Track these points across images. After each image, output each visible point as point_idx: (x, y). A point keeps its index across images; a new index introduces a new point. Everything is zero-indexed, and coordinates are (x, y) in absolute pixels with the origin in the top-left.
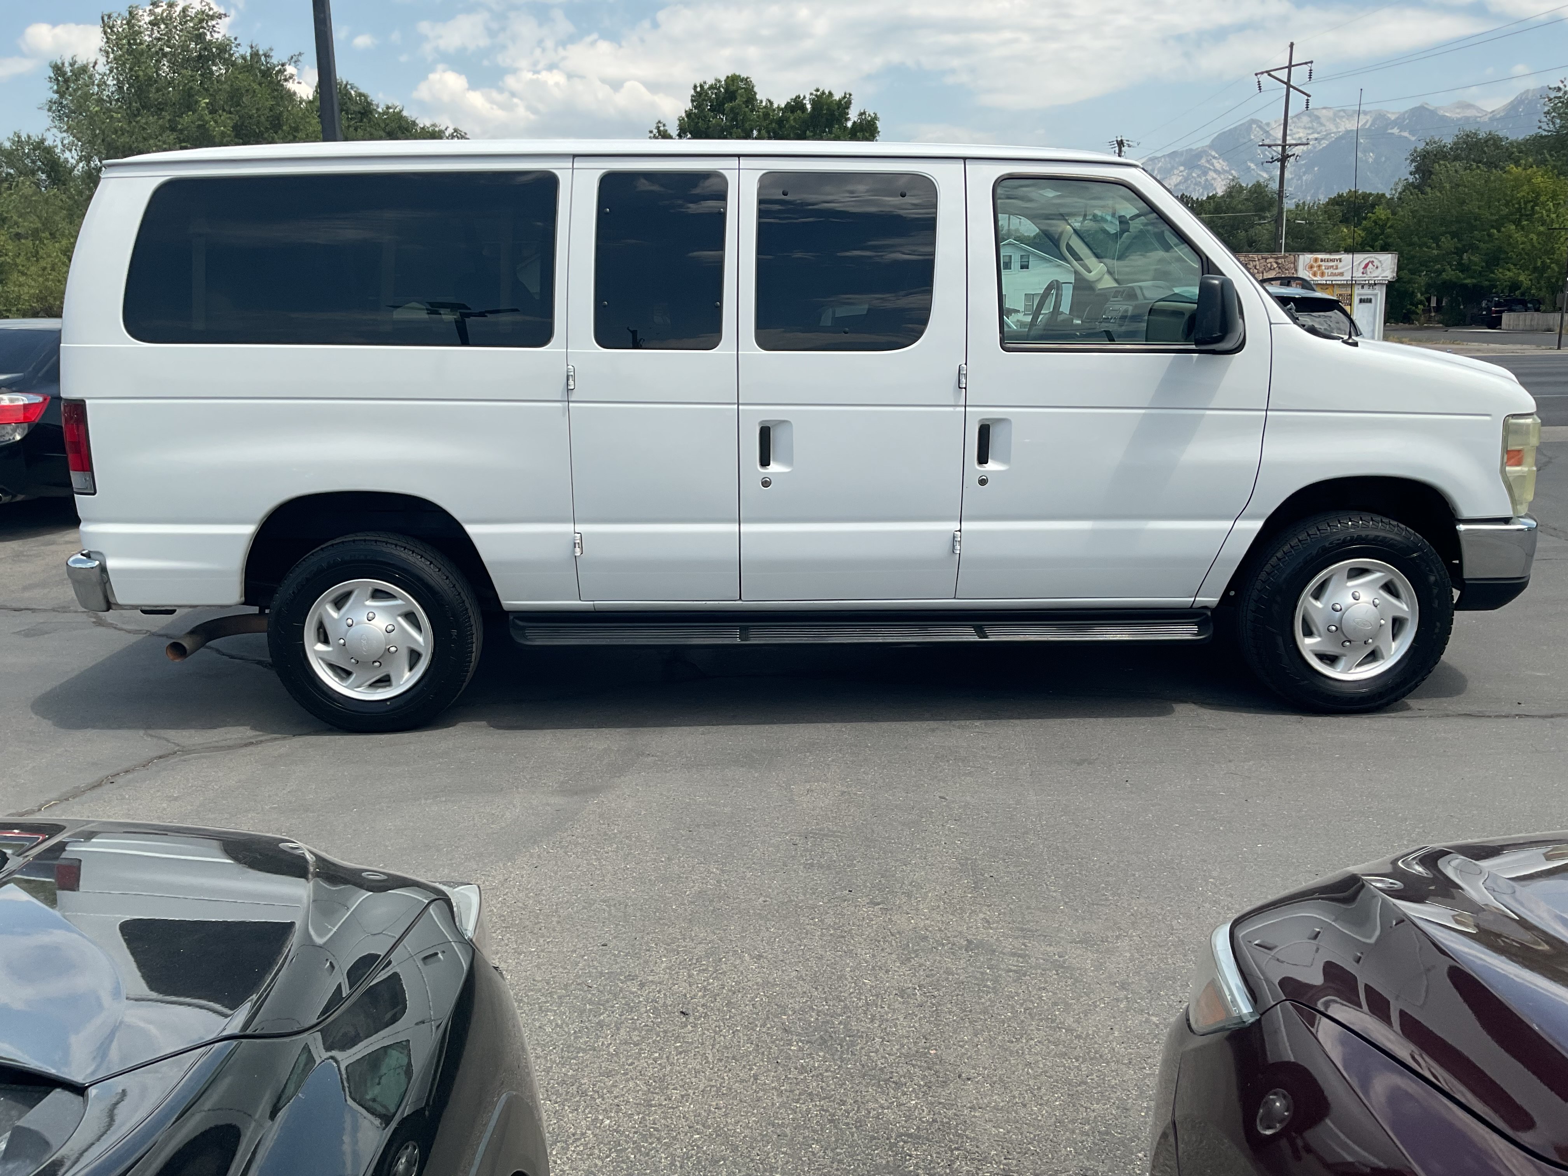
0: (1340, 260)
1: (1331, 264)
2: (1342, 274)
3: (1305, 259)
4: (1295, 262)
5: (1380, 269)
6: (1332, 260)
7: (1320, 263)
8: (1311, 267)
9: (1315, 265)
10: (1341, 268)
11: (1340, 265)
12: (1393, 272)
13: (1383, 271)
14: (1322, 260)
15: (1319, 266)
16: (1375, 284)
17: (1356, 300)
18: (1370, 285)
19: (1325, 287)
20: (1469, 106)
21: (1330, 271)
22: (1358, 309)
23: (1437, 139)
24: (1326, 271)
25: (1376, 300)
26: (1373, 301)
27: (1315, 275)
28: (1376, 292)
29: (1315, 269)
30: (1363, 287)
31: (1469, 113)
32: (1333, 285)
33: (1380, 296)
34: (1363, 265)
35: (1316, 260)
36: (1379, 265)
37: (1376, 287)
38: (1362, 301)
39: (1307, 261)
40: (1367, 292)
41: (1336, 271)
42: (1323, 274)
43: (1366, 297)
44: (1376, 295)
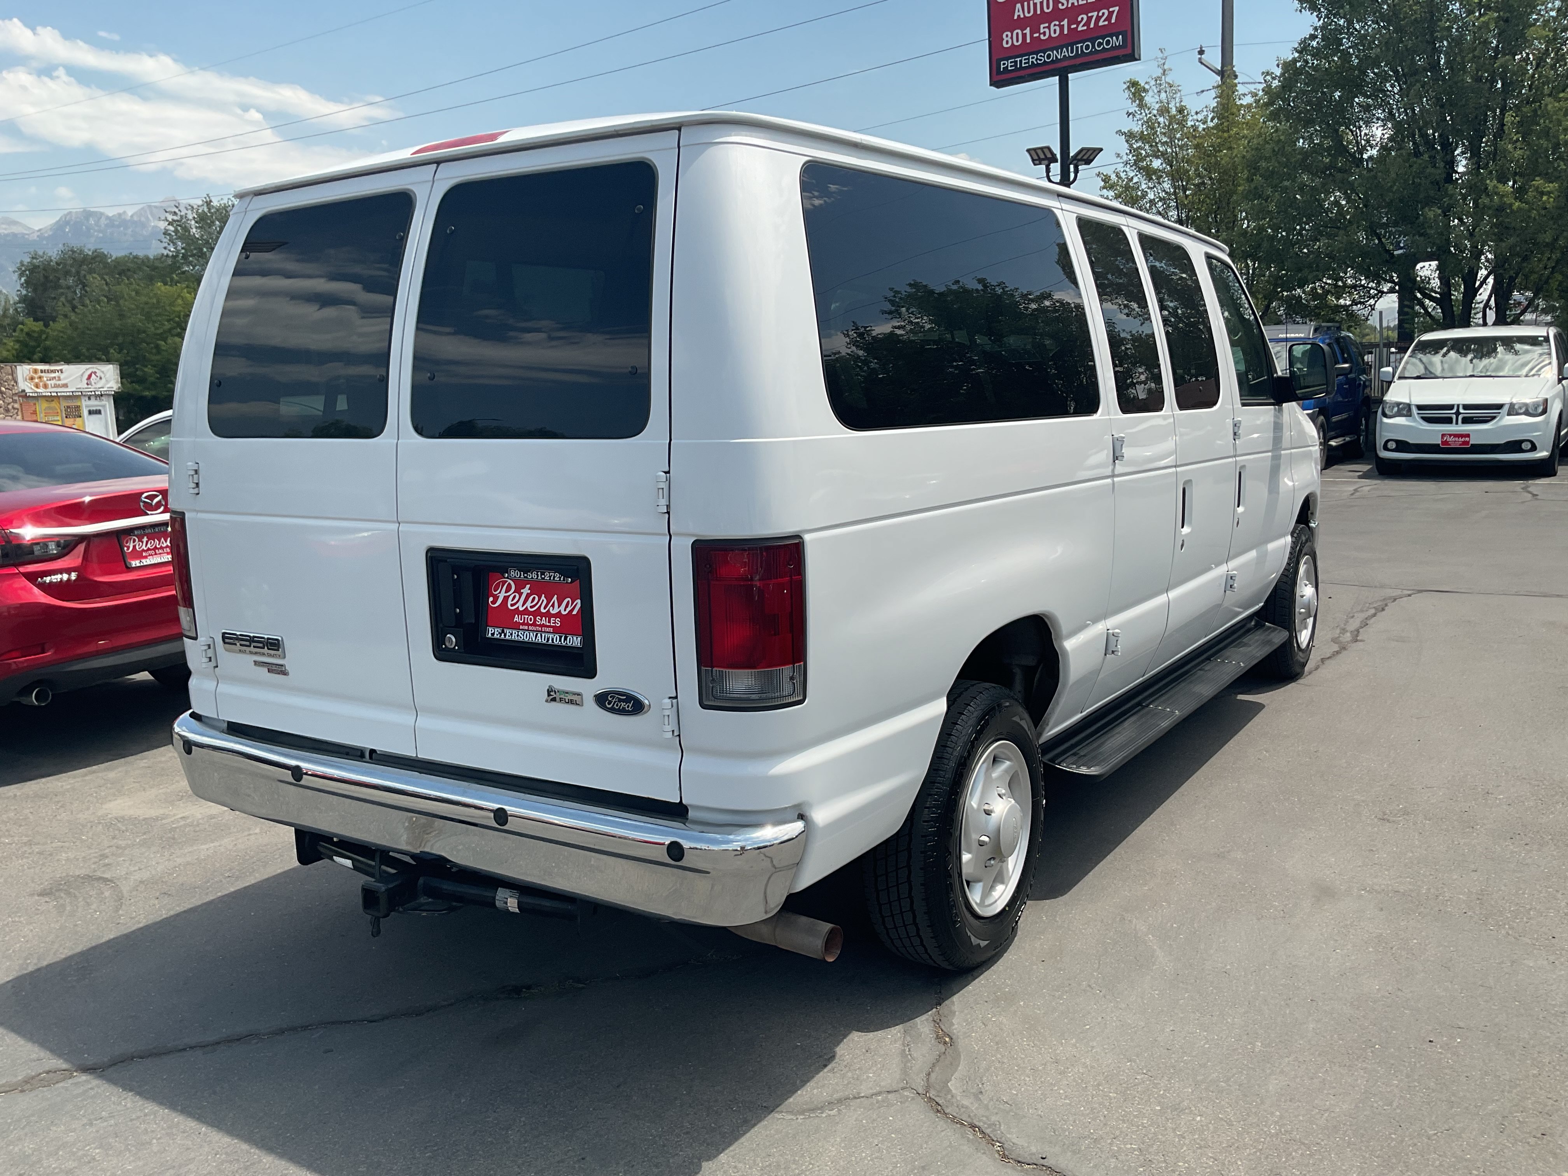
0: (61, 371)
1: (53, 375)
2: (66, 386)
3: (24, 370)
4: (13, 373)
5: (104, 380)
6: (52, 371)
7: (40, 374)
8: (32, 379)
9: (36, 376)
10: (65, 378)
11: (62, 376)
12: (117, 382)
13: (107, 381)
14: (42, 371)
15: (40, 377)
16: (102, 395)
17: (85, 412)
18: (96, 396)
19: (50, 400)
20: (15, 223)
21: (53, 382)
22: (88, 421)
23: (41, 253)
24: (49, 382)
25: (105, 411)
26: (102, 412)
27: (37, 386)
28: (103, 403)
29: (37, 380)
30: (89, 399)
31: (15, 229)
32: (58, 396)
33: (109, 408)
34: (86, 376)
35: (36, 371)
36: (103, 376)
37: (103, 398)
38: (91, 412)
39: (26, 373)
40: (94, 404)
41: (60, 382)
42: (45, 386)
43: (94, 408)
44: (104, 406)
